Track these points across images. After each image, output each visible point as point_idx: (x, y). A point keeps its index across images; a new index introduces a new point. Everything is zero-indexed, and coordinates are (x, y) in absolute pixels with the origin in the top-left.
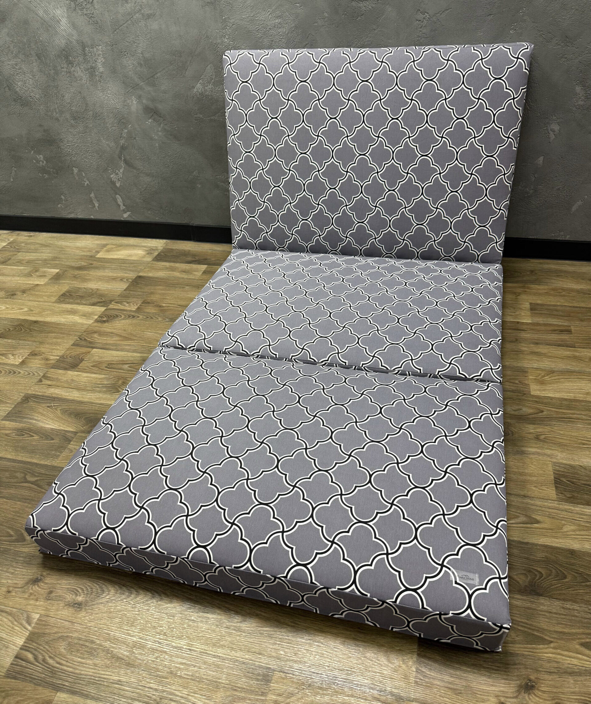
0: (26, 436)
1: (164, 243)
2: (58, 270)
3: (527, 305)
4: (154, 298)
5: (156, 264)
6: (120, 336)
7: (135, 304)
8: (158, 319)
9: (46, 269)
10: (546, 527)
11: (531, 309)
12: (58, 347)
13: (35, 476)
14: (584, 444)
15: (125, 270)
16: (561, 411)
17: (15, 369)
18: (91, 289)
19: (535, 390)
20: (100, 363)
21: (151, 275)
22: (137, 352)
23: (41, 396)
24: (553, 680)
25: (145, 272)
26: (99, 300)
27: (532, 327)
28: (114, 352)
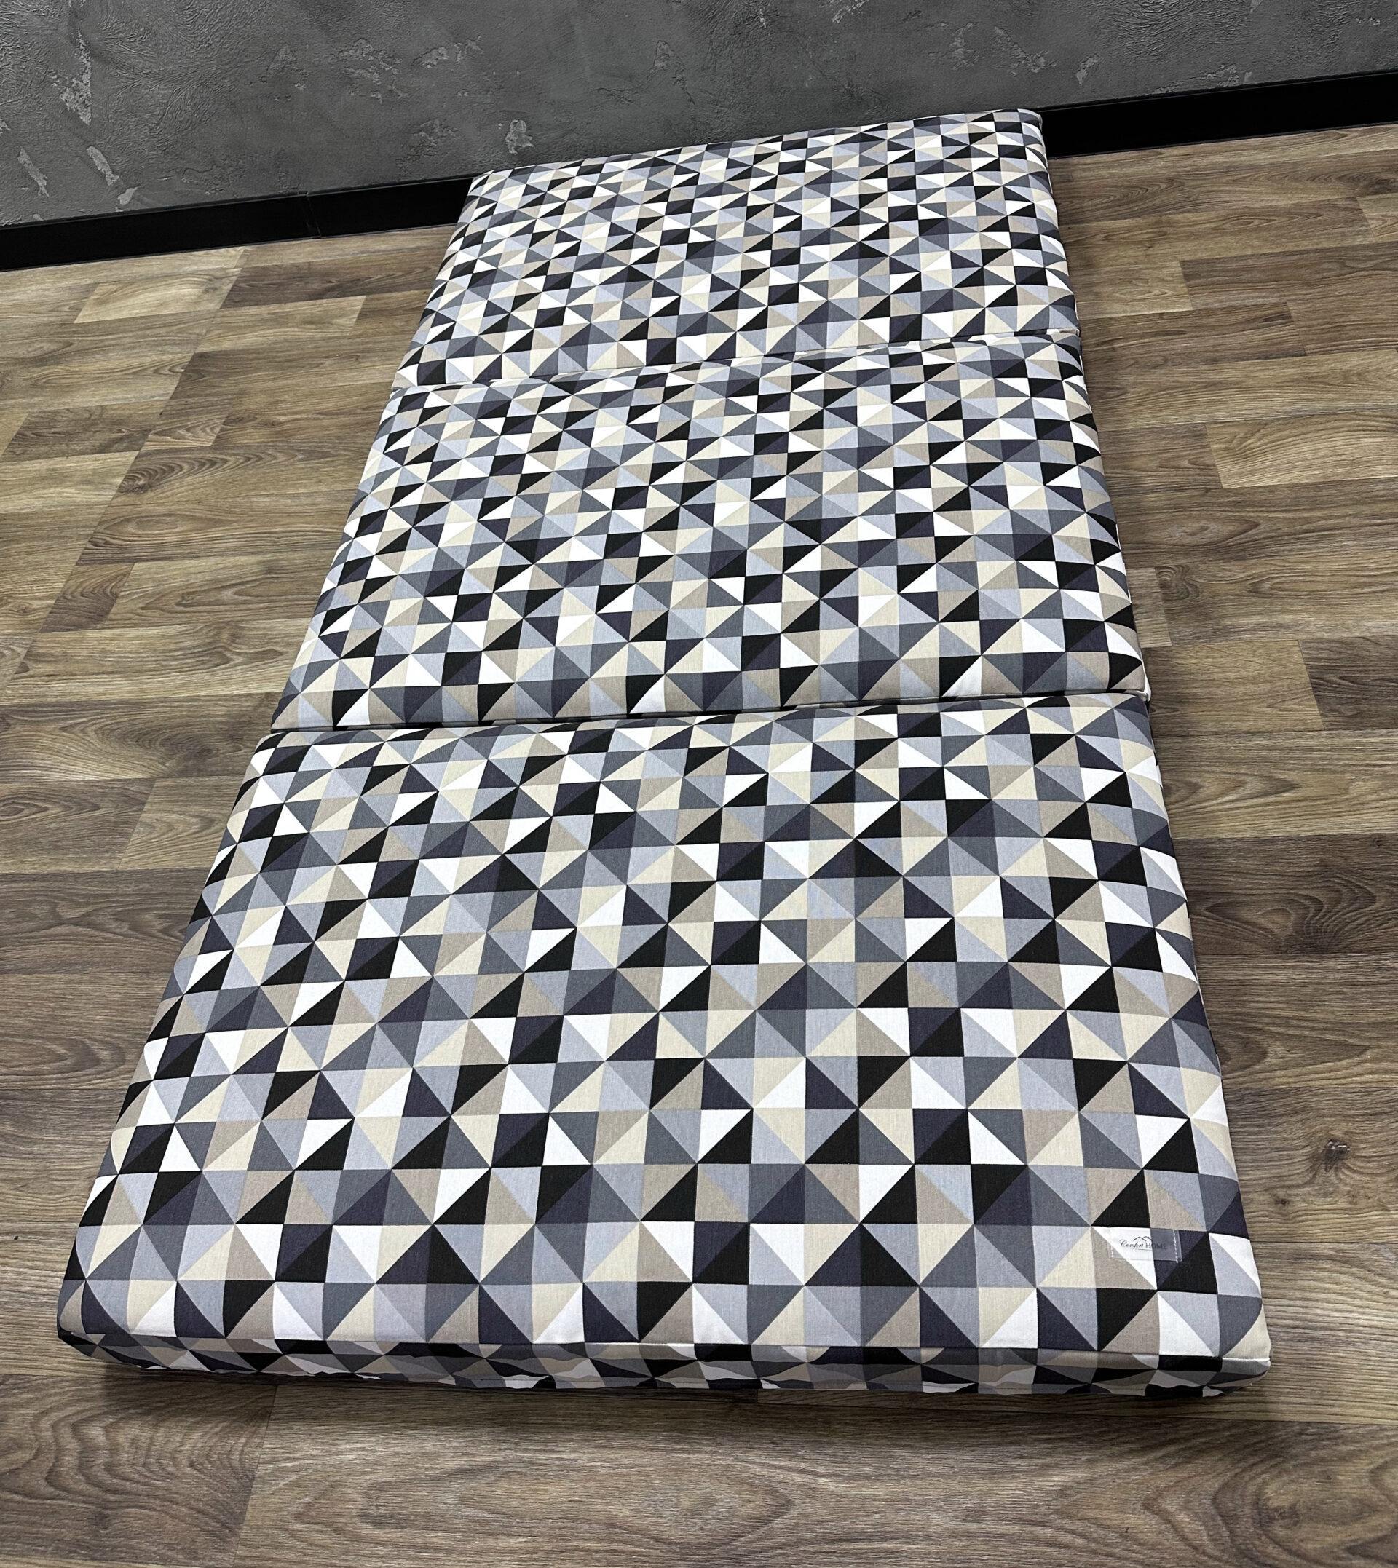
0: (26, 812)
1: (242, 257)
3: (1176, 269)
4: (252, 404)
5: (233, 315)
6: (193, 518)
7: (208, 430)
8: (275, 458)
10: (1309, 794)
11: (1187, 277)
12: (46, 575)
13: (79, 905)
14: (1364, 585)
15: (160, 345)
16: (1298, 515)
18: (87, 410)
19: (1231, 476)
20: (161, 595)
21: (227, 345)
22: (246, 553)
23: (36, 705)
24: (1382, 1130)
25: (211, 341)
26: (114, 436)
27: (1197, 322)
28: (187, 564)
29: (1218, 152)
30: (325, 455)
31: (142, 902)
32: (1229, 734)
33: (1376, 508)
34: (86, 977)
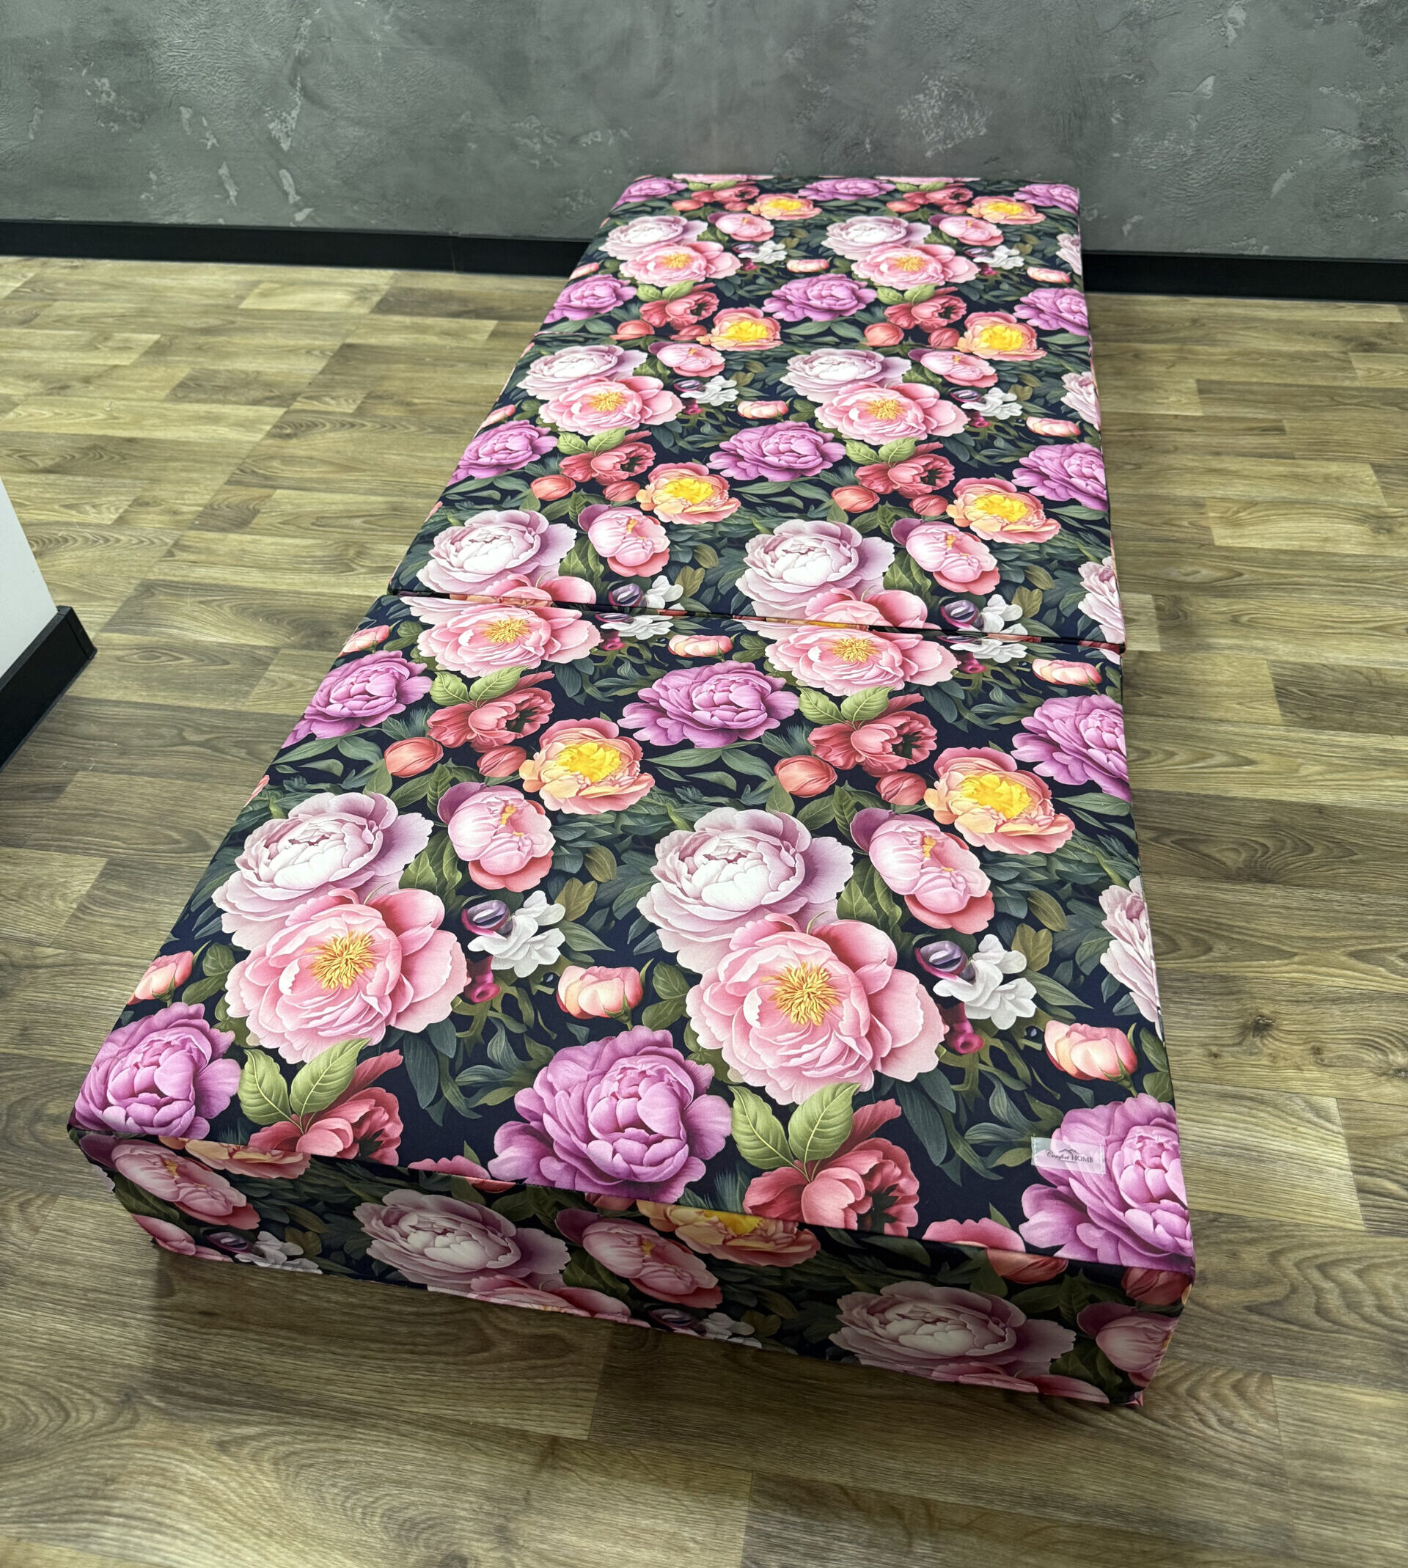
0: (164, 658)
1: (391, 277)
2: (156, 337)
3: (1193, 385)
4: (388, 386)
5: (378, 319)
6: (330, 463)
7: (350, 400)
8: (408, 428)
9: (127, 335)
10: (1268, 770)
11: (1201, 392)
12: (197, 489)
13: (204, 732)
14: (1327, 627)
15: (313, 332)
16: (1277, 571)
17: (106, 533)
18: (246, 373)
19: (1224, 537)
20: (298, 516)
21: (373, 341)
22: (375, 494)
23: (179, 582)
24: (1302, 1013)
25: (359, 336)
26: (268, 394)
27: (1206, 425)
28: (323, 496)
30: (451, 430)
31: (259, 736)
32: (1204, 719)
33: (1342, 575)
34: (204, 786)
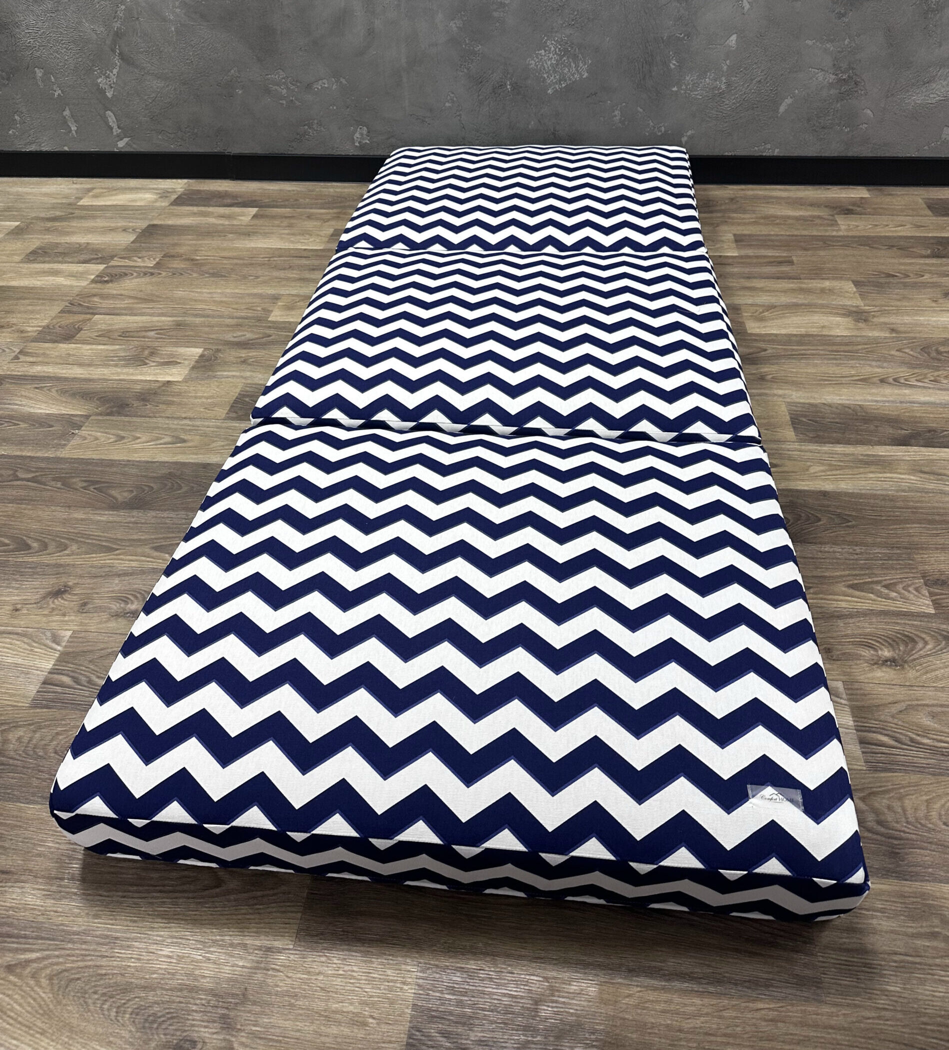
0: (6, 425)
1: (185, 184)
2: (17, 223)
3: (730, 236)
4: (181, 250)
5: (175, 209)
6: (136, 298)
7: (152, 259)
8: (191, 275)
10: (786, 470)
11: (736, 241)
12: (38, 316)
13: (33, 472)
14: (825, 380)
15: (129, 218)
16: (790, 347)
18: (78, 244)
19: (754, 328)
20: (110, 331)
21: (170, 222)
22: (165, 316)
23: (21, 376)
25: (160, 219)
26: (92, 257)
27: (740, 261)
28: (128, 318)
29: (760, 190)
30: (222, 276)
31: (72, 473)
33: (835, 348)
34: (29, 507)
